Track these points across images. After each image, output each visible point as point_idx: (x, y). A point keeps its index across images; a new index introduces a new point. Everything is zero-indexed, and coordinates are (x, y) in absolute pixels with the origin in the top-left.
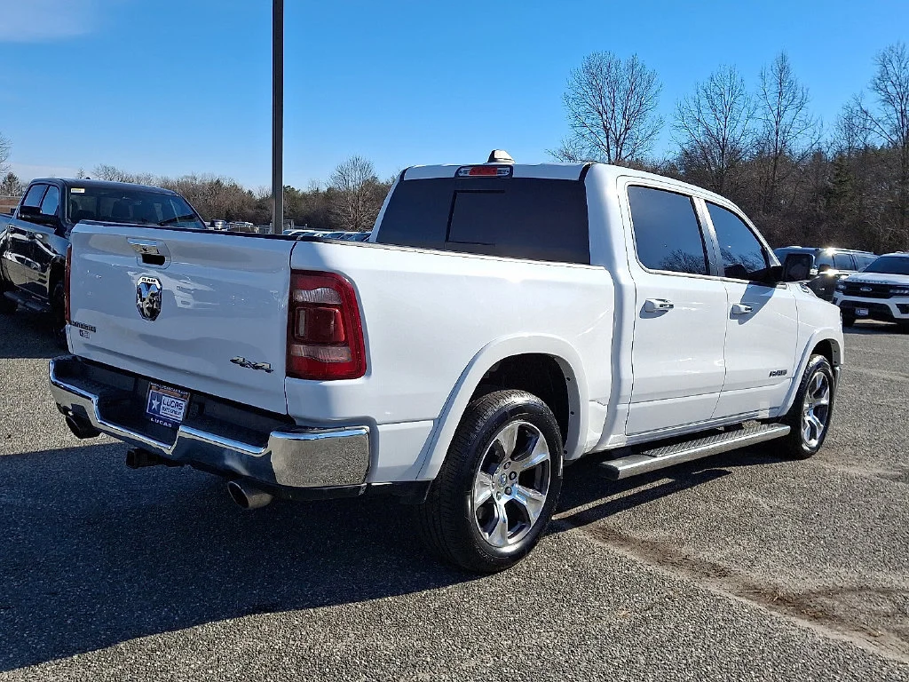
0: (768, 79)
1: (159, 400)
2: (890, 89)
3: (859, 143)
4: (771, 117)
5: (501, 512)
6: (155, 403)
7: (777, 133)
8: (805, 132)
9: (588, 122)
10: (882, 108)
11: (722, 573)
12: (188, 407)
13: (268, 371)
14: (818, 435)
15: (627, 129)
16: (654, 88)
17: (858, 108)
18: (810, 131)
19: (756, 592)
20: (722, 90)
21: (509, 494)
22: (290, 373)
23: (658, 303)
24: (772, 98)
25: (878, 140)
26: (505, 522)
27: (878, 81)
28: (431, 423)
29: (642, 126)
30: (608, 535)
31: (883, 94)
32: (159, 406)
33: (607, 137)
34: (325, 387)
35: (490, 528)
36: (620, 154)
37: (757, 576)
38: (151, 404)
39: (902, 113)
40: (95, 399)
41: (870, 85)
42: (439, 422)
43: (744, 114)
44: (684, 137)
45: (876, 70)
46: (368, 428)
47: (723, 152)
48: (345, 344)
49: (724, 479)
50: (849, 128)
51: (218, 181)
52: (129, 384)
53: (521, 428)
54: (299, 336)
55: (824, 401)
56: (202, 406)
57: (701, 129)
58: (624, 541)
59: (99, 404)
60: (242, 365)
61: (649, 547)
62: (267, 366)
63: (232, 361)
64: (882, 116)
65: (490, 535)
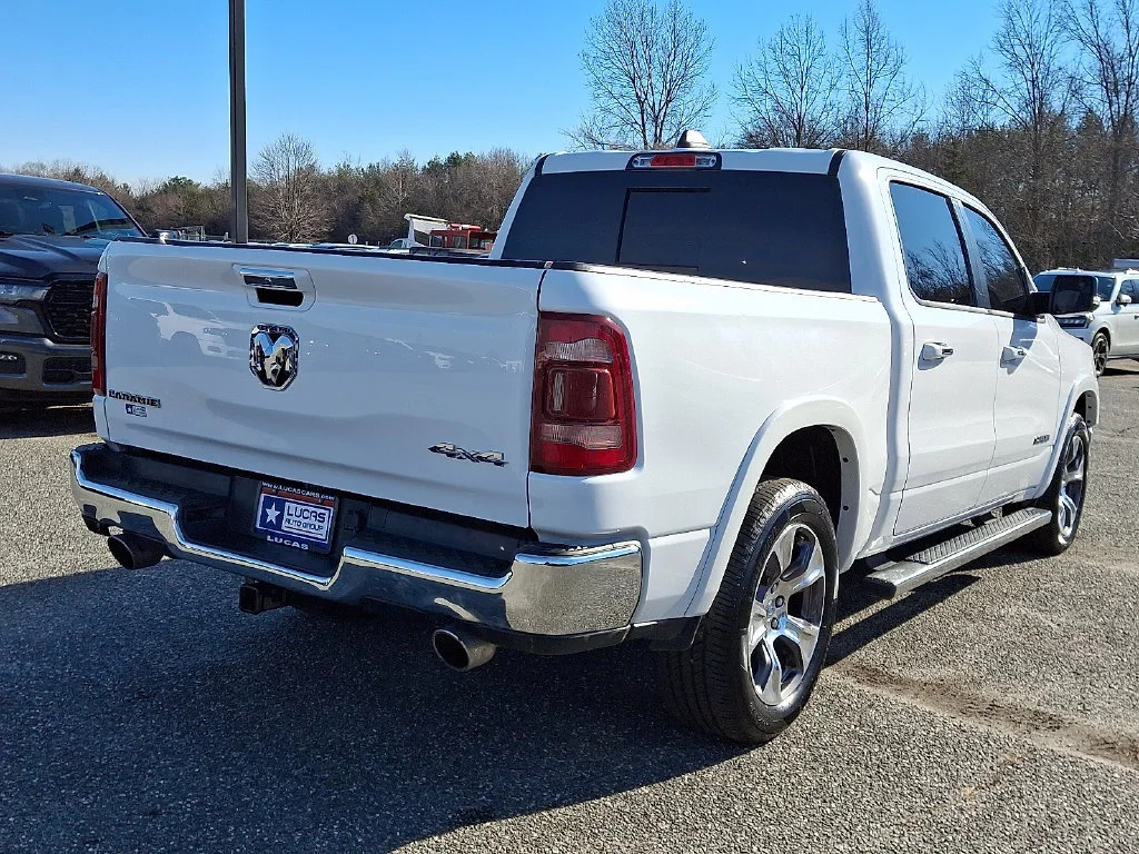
0: (851, 36)
1: (280, 508)
2: (1018, 50)
3: (975, 122)
4: (858, 86)
5: (771, 656)
6: (272, 514)
7: (867, 108)
8: (903, 105)
9: (616, 91)
10: (1008, 75)
11: (1055, 724)
12: (337, 519)
13: (499, 463)
14: (1072, 522)
15: (667, 102)
16: (704, 46)
17: (976, 76)
18: (908, 105)
19: (1108, 746)
20: (796, 48)
21: (776, 628)
22: (537, 466)
23: (939, 349)
24: (859, 61)
25: (1000, 118)
26: (778, 668)
27: (1002, 39)
28: (707, 533)
29: (688, 98)
30: (873, 676)
31: (1009, 56)
32: (279, 518)
33: (642, 113)
34: (590, 485)
35: (763, 679)
36: (660, 135)
37: (1098, 724)
38: (265, 515)
39: (1033, 82)
40: (173, 511)
41: (992, 45)
42: (717, 531)
43: (826, 84)
44: (746, 114)
45: (1000, 24)
46: (638, 543)
47: (799, 133)
48: (616, 420)
49: (974, 587)
50: (966, 100)
51: (77, 170)
52: (220, 485)
53: (799, 533)
54: (553, 412)
55: (1078, 476)
56: (363, 518)
57: (769, 104)
58: (901, 684)
59: (179, 518)
60: (449, 455)
61: (939, 690)
62: (499, 457)
63: (435, 449)
64: (1009, 86)
65: (763, 688)
